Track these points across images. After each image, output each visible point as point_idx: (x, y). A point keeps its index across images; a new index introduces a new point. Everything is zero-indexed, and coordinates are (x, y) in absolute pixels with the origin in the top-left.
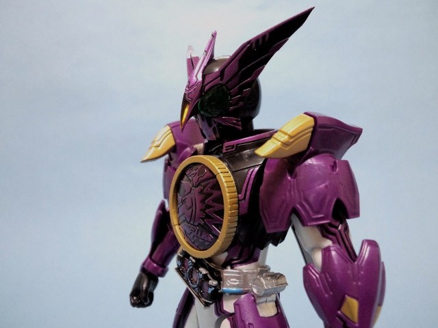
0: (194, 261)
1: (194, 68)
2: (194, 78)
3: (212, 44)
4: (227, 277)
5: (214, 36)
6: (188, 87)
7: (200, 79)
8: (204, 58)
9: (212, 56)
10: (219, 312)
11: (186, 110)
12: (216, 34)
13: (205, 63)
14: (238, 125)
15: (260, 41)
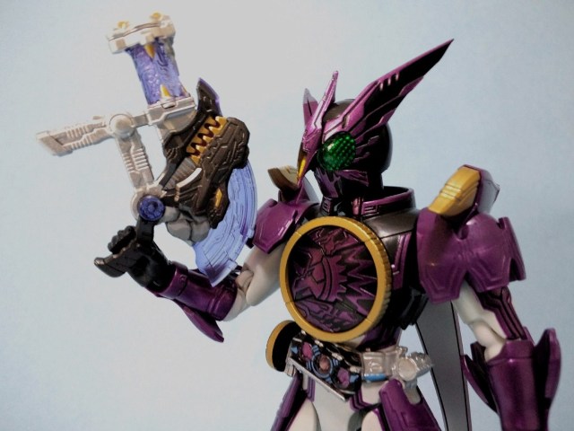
0: (321, 345)
1: (311, 115)
2: (313, 127)
3: (332, 86)
4: (369, 361)
5: (335, 77)
6: (305, 135)
7: (319, 127)
8: (324, 103)
9: (333, 100)
10: (356, 405)
11: (304, 162)
12: (337, 74)
13: (325, 109)
14: (365, 180)
15: (389, 82)
